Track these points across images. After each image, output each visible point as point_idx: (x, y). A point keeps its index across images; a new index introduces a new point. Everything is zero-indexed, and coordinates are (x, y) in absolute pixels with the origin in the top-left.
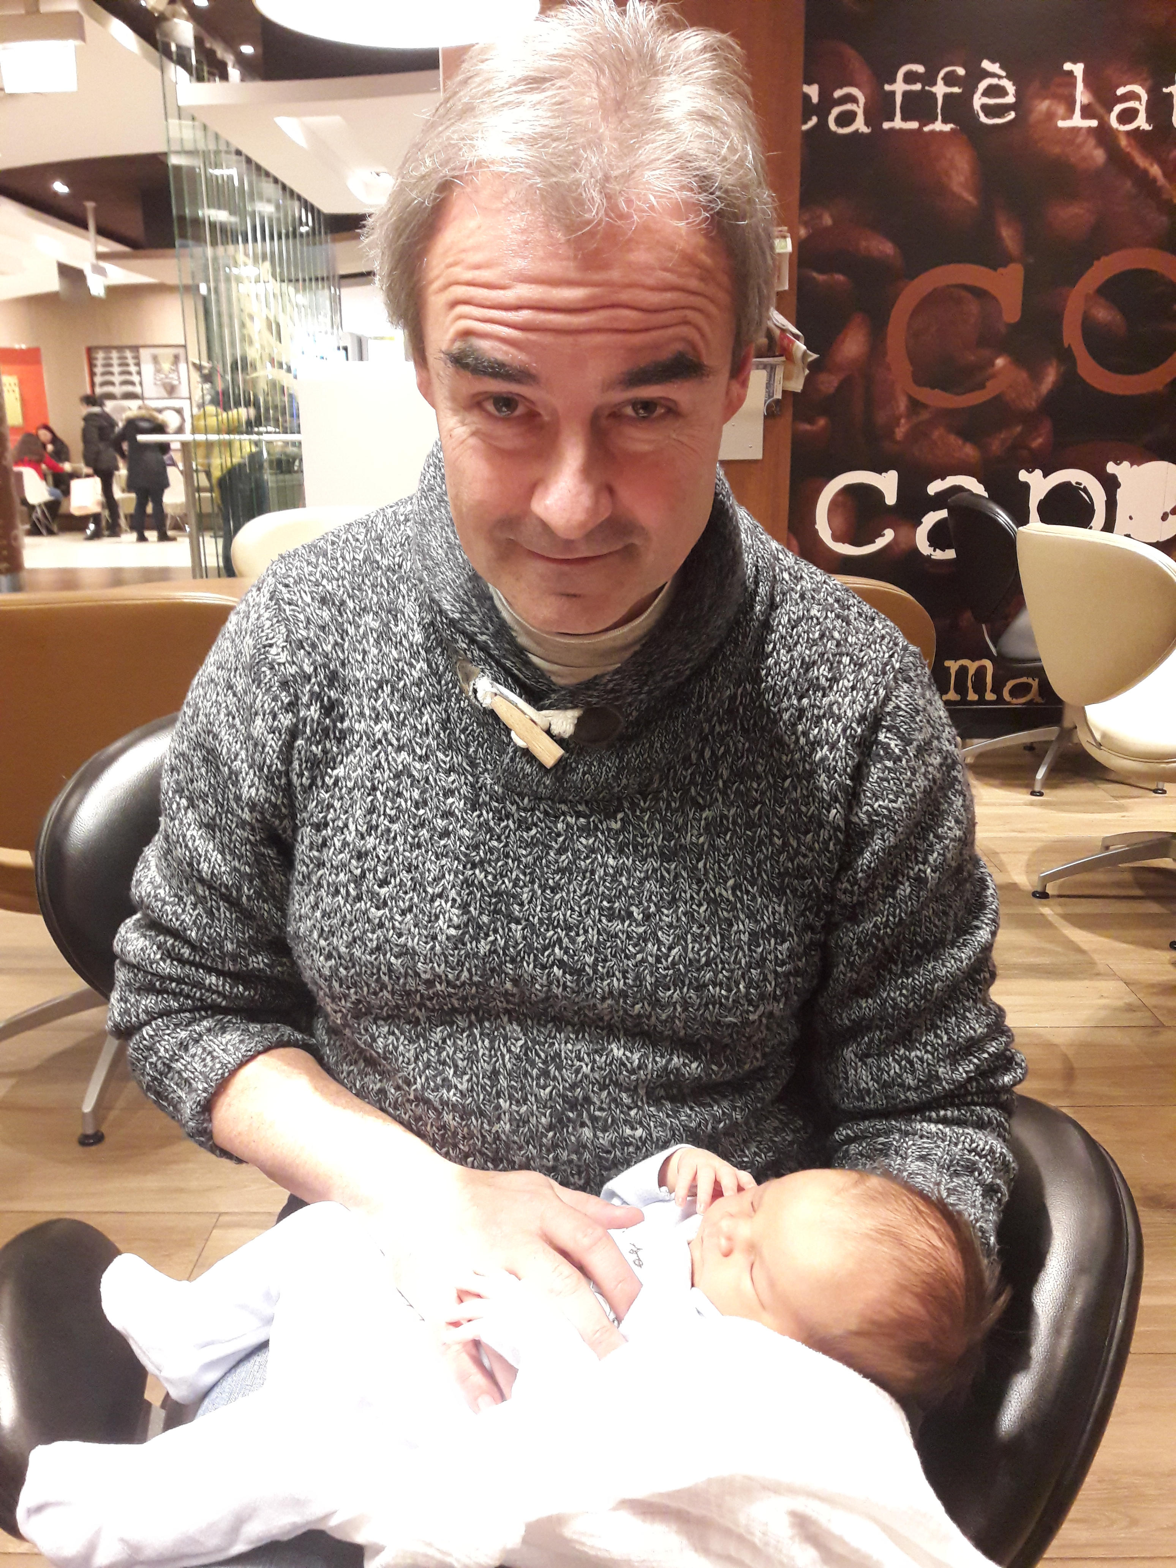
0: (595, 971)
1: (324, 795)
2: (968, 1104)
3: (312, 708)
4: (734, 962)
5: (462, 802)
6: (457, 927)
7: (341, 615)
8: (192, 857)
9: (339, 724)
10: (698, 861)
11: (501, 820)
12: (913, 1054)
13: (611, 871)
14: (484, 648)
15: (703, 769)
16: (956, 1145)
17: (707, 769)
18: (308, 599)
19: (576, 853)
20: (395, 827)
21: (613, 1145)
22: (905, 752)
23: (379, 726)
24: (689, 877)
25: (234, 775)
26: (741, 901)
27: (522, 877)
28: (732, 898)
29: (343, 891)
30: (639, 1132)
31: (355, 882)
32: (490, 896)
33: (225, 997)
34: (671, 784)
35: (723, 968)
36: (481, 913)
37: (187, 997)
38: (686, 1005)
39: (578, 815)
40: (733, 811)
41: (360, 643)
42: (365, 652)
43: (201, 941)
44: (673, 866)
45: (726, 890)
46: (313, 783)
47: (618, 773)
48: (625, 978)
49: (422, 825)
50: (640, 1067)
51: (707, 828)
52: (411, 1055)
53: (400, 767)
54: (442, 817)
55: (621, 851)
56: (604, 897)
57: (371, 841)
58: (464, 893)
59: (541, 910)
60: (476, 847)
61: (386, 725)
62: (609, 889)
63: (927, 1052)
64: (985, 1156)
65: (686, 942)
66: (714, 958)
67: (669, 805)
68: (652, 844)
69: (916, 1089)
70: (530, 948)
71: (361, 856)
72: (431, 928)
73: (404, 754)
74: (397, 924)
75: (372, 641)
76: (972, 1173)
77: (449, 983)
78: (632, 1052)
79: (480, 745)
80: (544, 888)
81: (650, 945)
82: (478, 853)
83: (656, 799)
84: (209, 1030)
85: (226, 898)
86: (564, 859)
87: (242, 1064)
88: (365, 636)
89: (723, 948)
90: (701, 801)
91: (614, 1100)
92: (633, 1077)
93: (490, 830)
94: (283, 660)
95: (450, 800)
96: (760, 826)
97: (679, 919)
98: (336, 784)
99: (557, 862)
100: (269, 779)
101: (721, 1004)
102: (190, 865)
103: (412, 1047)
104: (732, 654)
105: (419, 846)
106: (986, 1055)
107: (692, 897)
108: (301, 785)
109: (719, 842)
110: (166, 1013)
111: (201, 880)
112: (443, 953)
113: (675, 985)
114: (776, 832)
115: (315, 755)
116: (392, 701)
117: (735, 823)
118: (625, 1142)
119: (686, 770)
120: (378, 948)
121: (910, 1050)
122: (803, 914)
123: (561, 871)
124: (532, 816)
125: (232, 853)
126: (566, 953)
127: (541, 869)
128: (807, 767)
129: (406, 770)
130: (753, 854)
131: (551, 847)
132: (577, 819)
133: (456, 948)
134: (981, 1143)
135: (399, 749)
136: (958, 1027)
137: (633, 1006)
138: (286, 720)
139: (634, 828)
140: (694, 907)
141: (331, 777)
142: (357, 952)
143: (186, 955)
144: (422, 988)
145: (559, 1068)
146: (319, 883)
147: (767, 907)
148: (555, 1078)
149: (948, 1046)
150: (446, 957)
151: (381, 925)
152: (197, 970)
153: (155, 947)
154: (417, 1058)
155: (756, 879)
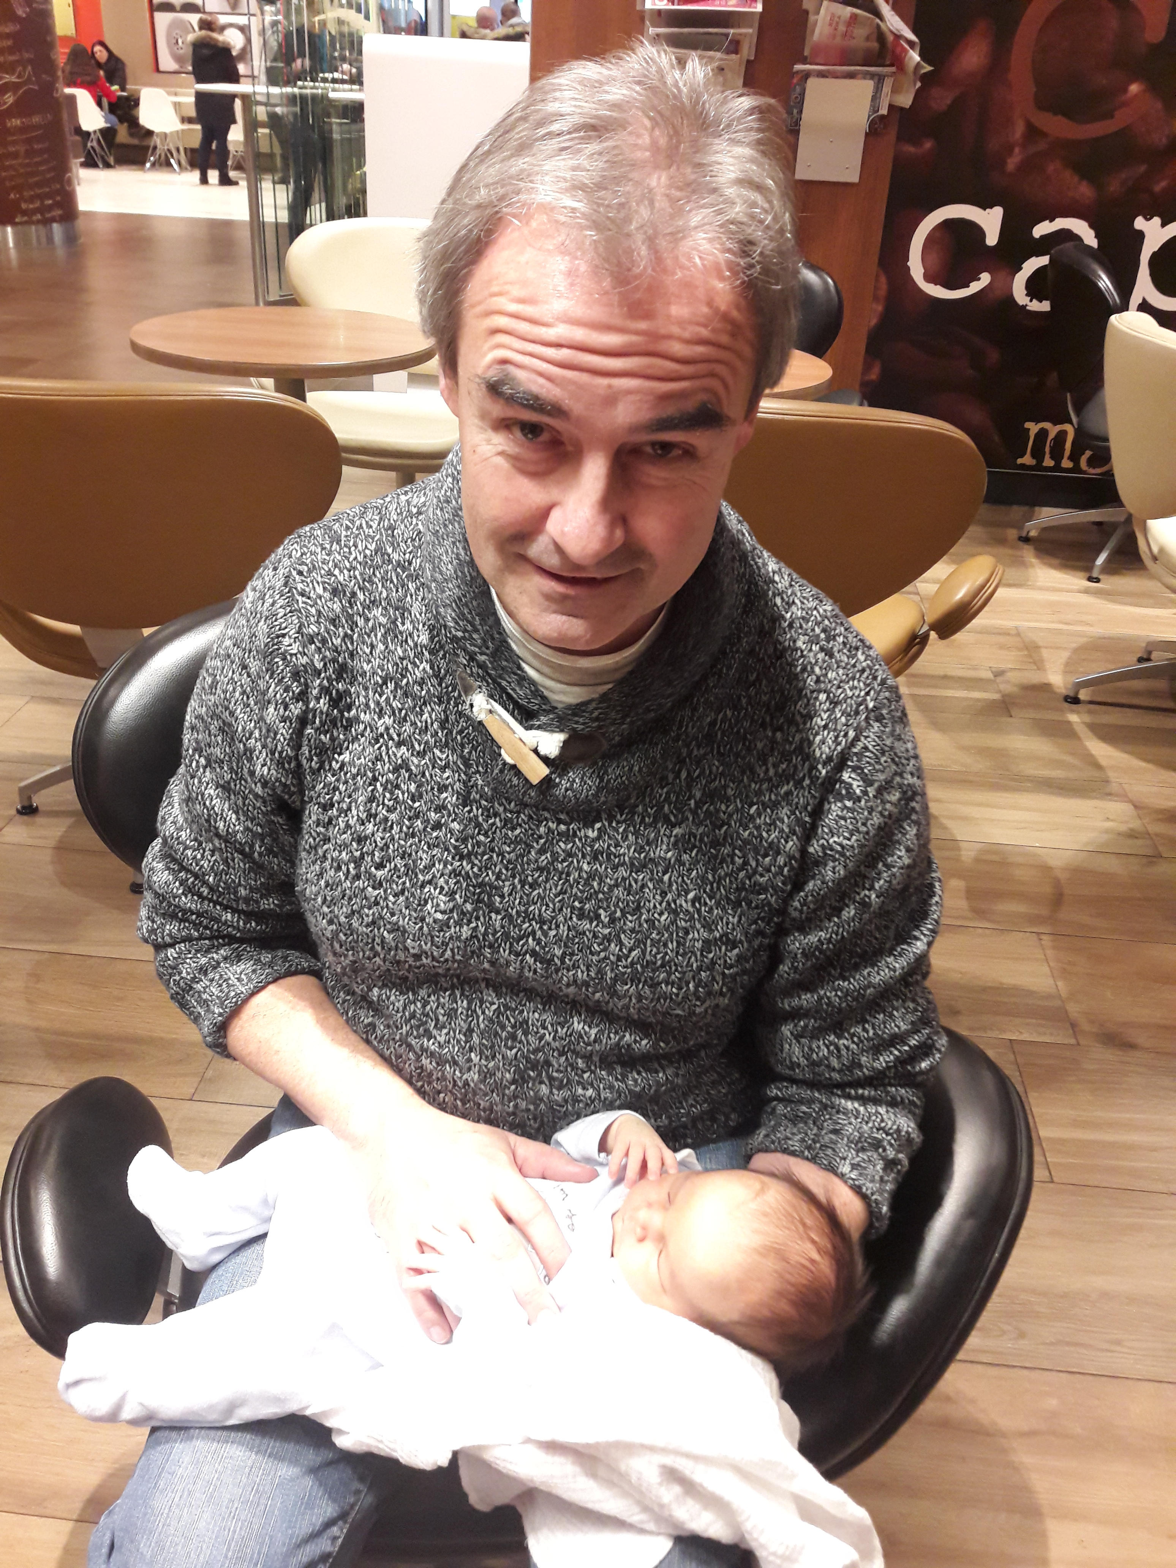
0: (563, 962)
1: (331, 779)
2: (885, 1086)
3: (322, 701)
4: (687, 966)
5: (454, 798)
6: (443, 912)
7: (352, 607)
8: (209, 815)
9: (346, 714)
10: (664, 874)
11: (489, 816)
12: (841, 1042)
13: (585, 876)
14: (481, 666)
15: (677, 789)
16: (867, 1123)
17: (681, 789)
18: (320, 590)
19: (555, 857)
20: (393, 817)
21: (566, 1101)
22: (865, 793)
23: (382, 721)
24: (654, 888)
25: (249, 753)
26: (699, 911)
27: (504, 871)
28: (691, 909)
29: (344, 868)
30: (590, 1092)
31: (355, 862)
32: (474, 886)
33: (239, 930)
34: (647, 800)
35: (676, 970)
36: (465, 901)
37: (206, 928)
38: (640, 998)
39: (559, 822)
40: (701, 830)
41: (369, 636)
42: (373, 647)
43: (219, 886)
44: (641, 877)
45: (686, 901)
46: (321, 767)
47: (597, 793)
48: (588, 970)
49: (417, 816)
50: (595, 1041)
51: (675, 844)
52: (399, 1005)
53: (399, 761)
54: (435, 811)
55: (595, 858)
56: (576, 898)
57: (370, 827)
58: (452, 881)
59: (520, 903)
60: (464, 840)
61: (388, 720)
62: (581, 891)
63: (853, 1042)
64: (891, 1135)
65: (645, 945)
66: (669, 962)
67: (642, 821)
68: (624, 855)
69: (840, 1071)
70: (506, 936)
71: (361, 840)
72: (421, 910)
73: (403, 749)
74: (390, 905)
75: (379, 635)
76: (876, 1150)
77: (434, 959)
78: (590, 1027)
79: (474, 748)
80: (523, 883)
81: (613, 945)
82: (466, 847)
83: (633, 813)
84: (225, 958)
85: (242, 852)
86: (544, 860)
87: (253, 994)
88: (373, 629)
89: (677, 953)
90: (673, 819)
91: (571, 1065)
92: (589, 1048)
93: (478, 825)
94: (294, 651)
95: (444, 795)
96: (724, 846)
97: (640, 925)
98: (341, 768)
99: (537, 861)
100: (280, 763)
101: (671, 999)
102: (208, 821)
103: (402, 998)
104: (715, 687)
105: (413, 835)
106: (906, 1048)
107: (655, 906)
108: (310, 767)
109: (685, 857)
110: (188, 939)
111: (218, 835)
112: (430, 934)
113: (632, 981)
114: (737, 852)
115: (324, 743)
116: (395, 697)
117: (701, 840)
118: (576, 1100)
119: (662, 788)
120: (373, 922)
121: (839, 1037)
122: (755, 922)
123: (541, 869)
124: (517, 817)
125: (245, 814)
126: (539, 943)
127: (522, 865)
128: (773, 797)
129: (405, 765)
130: (714, 871)
131: (532, 847)
132: (558, 825)
133: (442, 930)
134: (890, 1123)
135: (399, 744)
136: (884, 1023)
137: (594, 993)
138: (296, 709)
139: (609, 837)
140: (656, 915)
141: (337, 762)
142: (355, 924)
143: (205, 894)
144: (411, 960)
145: (526, 1033)
146: (324, 856)
147: (722, 919)
148: (521, 1042)
149: (872, 1039)
150: (432, 937)
151: (377, 903)
152: (214, 907)
153: (177, 884)
154: (405, 1008)
155: (715, 893)
